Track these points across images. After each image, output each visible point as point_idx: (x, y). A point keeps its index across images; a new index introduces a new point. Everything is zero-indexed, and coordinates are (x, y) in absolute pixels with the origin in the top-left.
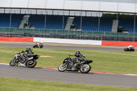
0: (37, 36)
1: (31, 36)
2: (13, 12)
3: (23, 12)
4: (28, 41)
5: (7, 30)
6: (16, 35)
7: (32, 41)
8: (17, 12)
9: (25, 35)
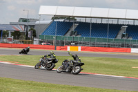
0: (134, 47)
1: (128, 47)
2: (111, 23)
3: (120, 22)
4: (126, 52)
5: (105, 40)
6: (114, 46)
7: (130, 52)
8: (115, 22)
9: (123, 46)
